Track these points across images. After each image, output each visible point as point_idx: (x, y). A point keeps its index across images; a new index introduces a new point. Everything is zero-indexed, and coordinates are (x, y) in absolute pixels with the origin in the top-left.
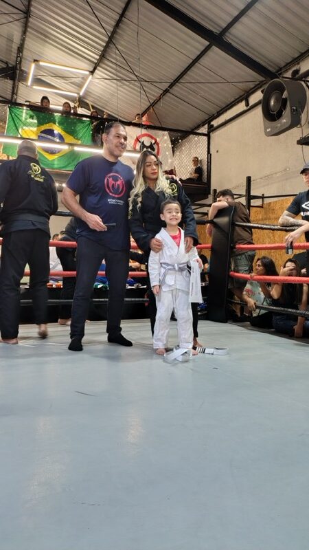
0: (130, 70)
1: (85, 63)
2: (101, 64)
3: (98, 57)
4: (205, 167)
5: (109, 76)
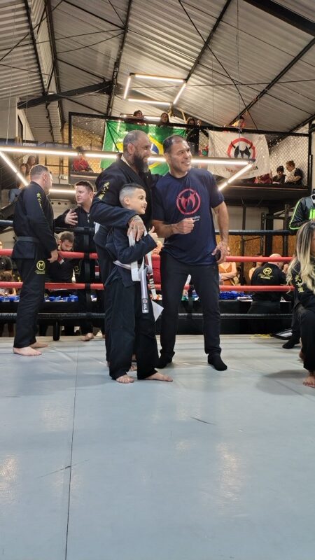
0: (227, 75)
1: (180, 71)
2: (195, 71)
3: (192, 64)
5: (204, 82)
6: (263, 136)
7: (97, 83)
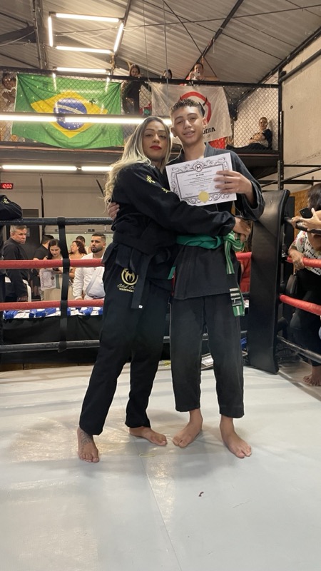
4: (276, 130)
6: (221, 89)
7: (20, 28)
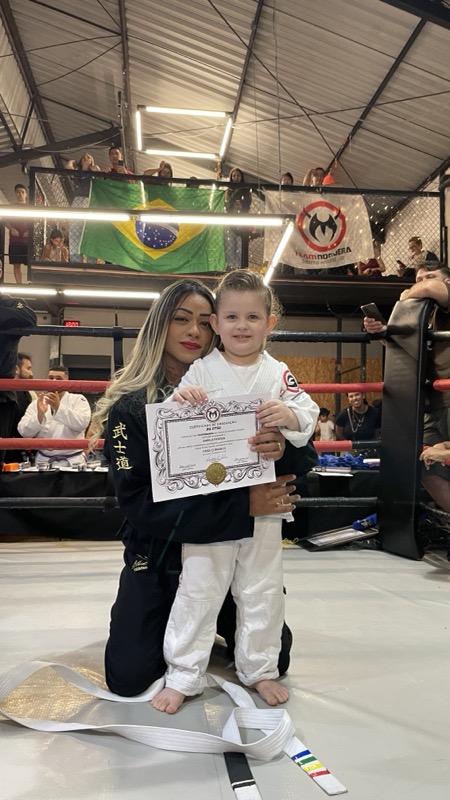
2: (244, 98)
3: (237, 87)
6: (359, 196)
7: (101, 130)
